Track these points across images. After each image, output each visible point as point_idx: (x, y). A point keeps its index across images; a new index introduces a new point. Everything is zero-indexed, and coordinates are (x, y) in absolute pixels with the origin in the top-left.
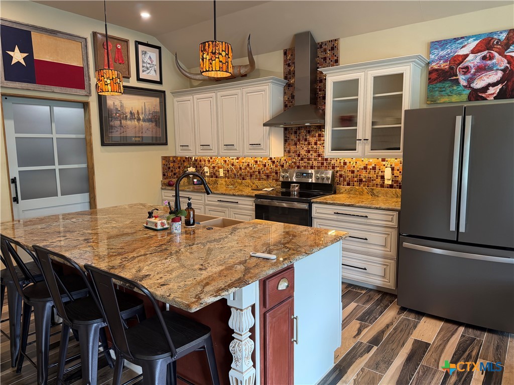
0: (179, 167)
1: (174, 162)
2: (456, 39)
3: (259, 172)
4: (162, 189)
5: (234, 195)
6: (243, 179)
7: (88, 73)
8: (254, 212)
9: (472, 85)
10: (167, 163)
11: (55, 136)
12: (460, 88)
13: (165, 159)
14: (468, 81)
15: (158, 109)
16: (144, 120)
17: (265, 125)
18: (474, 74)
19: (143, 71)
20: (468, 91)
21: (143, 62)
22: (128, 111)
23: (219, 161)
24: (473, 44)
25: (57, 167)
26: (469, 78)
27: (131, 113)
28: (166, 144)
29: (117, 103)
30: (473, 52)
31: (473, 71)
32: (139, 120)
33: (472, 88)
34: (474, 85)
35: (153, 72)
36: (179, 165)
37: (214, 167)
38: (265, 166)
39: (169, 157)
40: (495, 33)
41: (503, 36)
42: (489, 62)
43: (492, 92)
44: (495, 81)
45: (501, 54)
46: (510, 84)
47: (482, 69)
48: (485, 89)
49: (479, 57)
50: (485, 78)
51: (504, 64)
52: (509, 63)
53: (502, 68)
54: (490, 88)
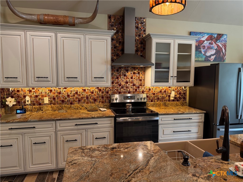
2: (201, 33)
3: (87, 98)
6: (71, 104)
9: (206, 54)
12: (202, 55)
18: (207, 50)
20: (204, 57)
23: (43, 91)
24: (206, 37)
26: (205, 51)
30: (206, 40)
31: (206, 48)
33: (206, 55)
34: (207, 54)
37: (37, 96)
38: (92, 93)
40: (213, 34)
41: (216, 36)
42: (211, 45)
43: (212, 58)
44: (213, 54)
45: (215, 43)
46: (218, 55)
47: (210, 48)
48: (210, 56)
49: (208, 43)
50: (210, 52)
51: (216, 47)
52: (217, 47)
53: (215, 49)
54: (212, 56)
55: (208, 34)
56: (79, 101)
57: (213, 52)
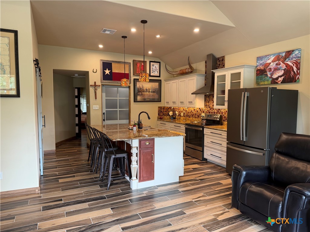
0: (166, 111)
1: (164, 109)
2: (266, 56)
3: (195, 115)
4: (158, 120)
5: (179, 124)
6: (190, 117)
7: (130, 75)
8: (185, 131)
9: (272, 77)
10: (160, 109)
11: (118, 98)
12: (268, 78)
13: (159, 107)
14: (271, 75)
15: (157, 87)
16: (151, 92)
17: (192, 94)
18: (273, 72)
19: (152, 73)
20: (271, 80)
21: (152, 69)
22: (145, 89)
23: (182, 109)
24: (272, 58)
25: (118, 109)
26: (272, 73)
27: (146, 89)
28: (160, 101)
29: (141, 86)
30: (273, 61)
31: (273, 70)
32: (149, 92)
33: (272, 78)
35: (156, 73)
36: (166, 110)
37: (180, 112)
38: (197, 111)
39: (162, 107)
40: (281, 53)
41: (284, 54)
42: (279, 66)
43: (280, 80)
44: (281, 75)
45: (283, 62)
46: (287, 76)
47: (276, 69)
48: (277, 78)
49: (275, 64)
50: (277, 73)
51: (284, 67)
52: (286, 67)
53: (284, 69)
54: (279, 78)
55: (274, 55)
56: (192, 116)
57: (281, 73)
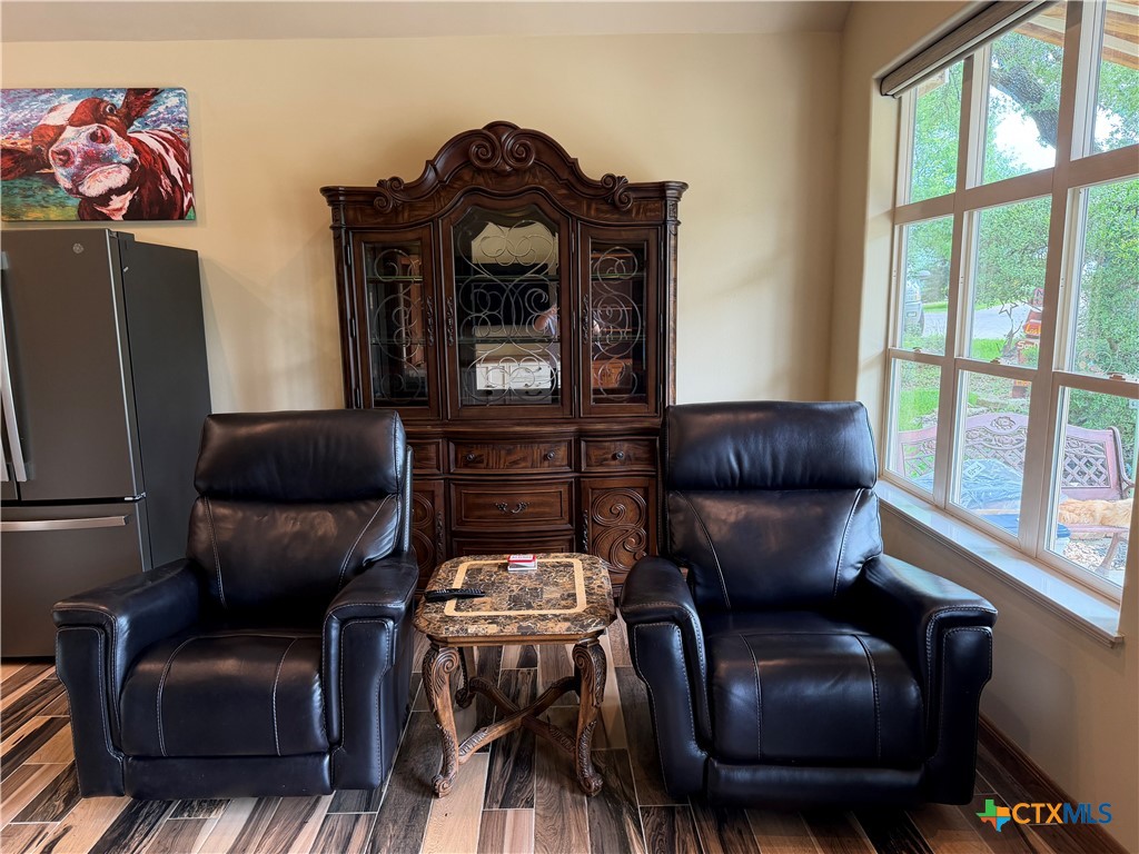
2: (39, 92)
9: (81, 189)
12: (61, 194)
14: (73, 181)
18: (82, 168)
20: (74, 202)
24: (69, 107)
26: (74, 175)
30: (73, 121)
31: (78, 160)
34: (85, 188)
40: (106, 91)
41: (119, 100)
42: (103, 146)
43: (118, 206)
44: (120, 185)
45: (122, 133)
46: (145, 193)
47: (94, 160)
48: (105, 198)
49: (84, 135)
50: (101, 177)
51: (129, 154)
52: (136, 152)
53: (128, 160)
54: (114, 197)
55: (75, 92)
57: (120, 176)
